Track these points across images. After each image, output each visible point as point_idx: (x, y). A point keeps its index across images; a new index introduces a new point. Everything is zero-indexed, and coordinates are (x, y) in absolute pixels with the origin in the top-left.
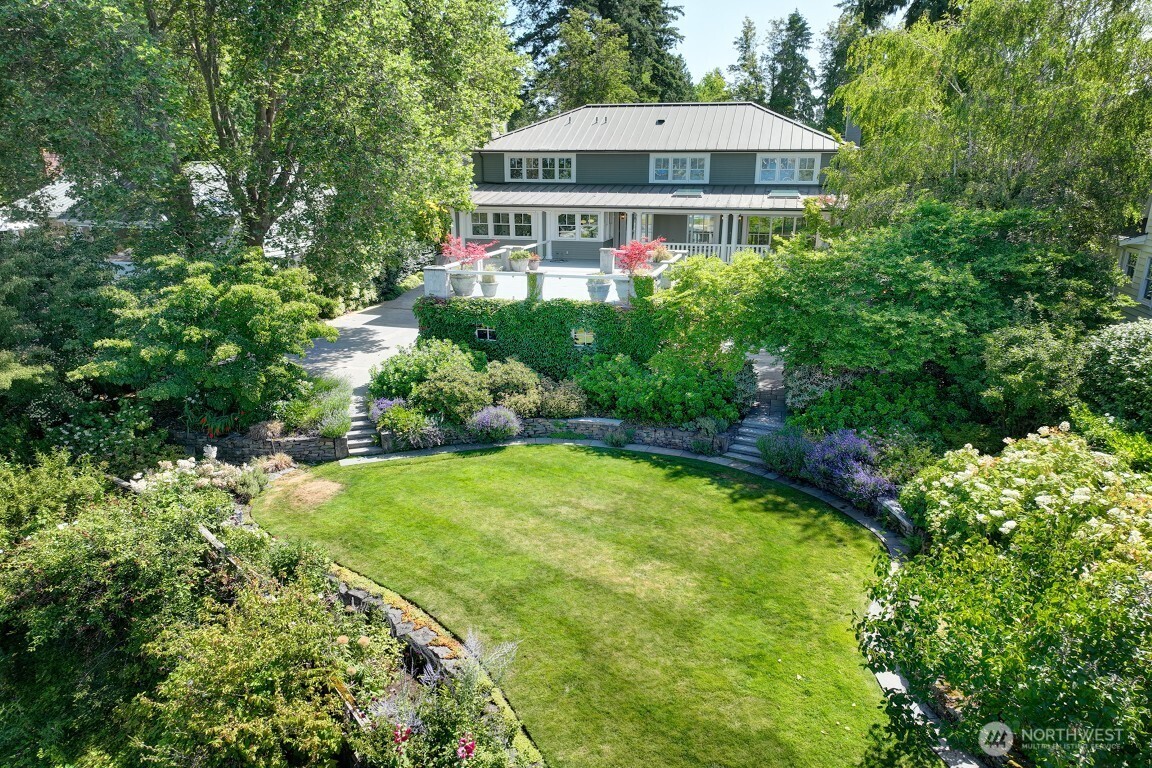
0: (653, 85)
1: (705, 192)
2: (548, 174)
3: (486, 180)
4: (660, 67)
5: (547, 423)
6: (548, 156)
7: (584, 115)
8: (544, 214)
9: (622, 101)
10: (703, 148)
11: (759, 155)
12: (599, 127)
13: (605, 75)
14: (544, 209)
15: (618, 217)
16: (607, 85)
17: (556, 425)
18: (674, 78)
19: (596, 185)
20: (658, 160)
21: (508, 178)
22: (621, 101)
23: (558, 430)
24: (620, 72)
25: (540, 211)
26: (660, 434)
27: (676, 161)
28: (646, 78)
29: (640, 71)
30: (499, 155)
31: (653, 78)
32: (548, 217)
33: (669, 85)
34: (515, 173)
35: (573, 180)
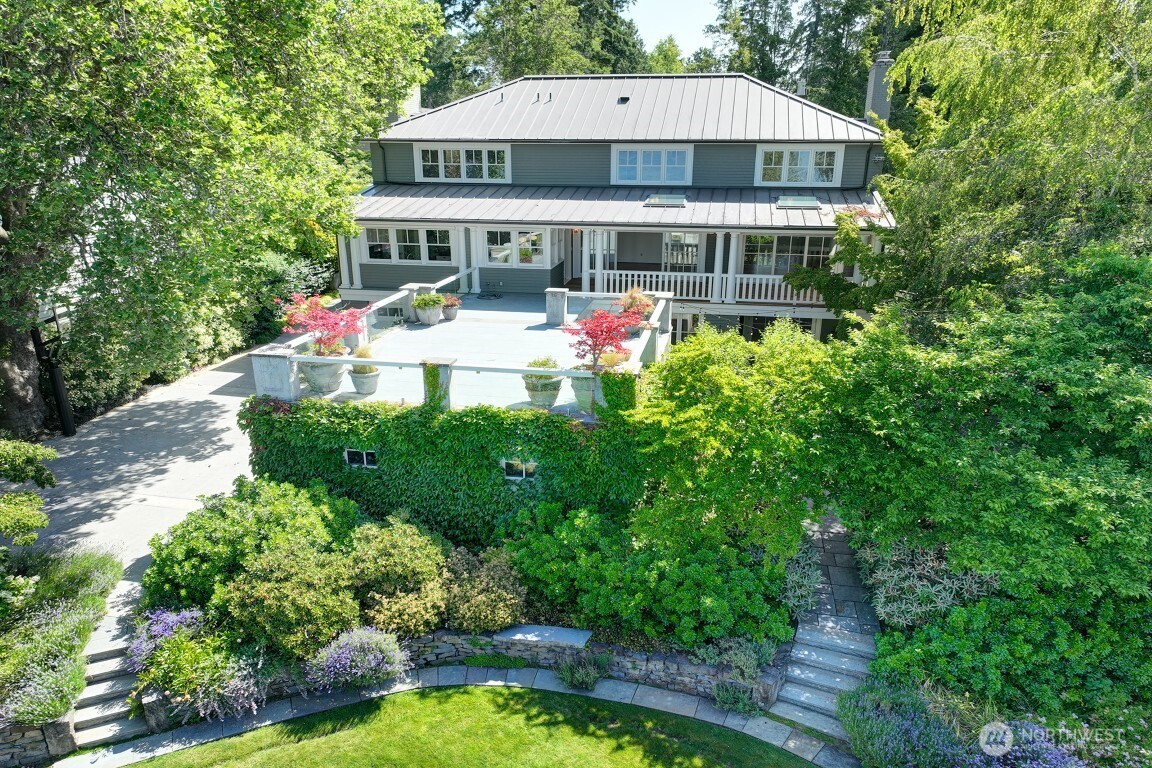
0: (604, 52)
1: (690, 199)
2: (474, 172)
3: (390, 179)
4: (612, 32)
5: (459, 640)
6: (473, 147)
7: (523, 89)
8: (467, 231)
9: (570, 73)
10: (685, 138)
11: (760, 147)
12: (541, 106)
13: (548, 38)
14: (467, 225)
15: (570, 236)
16: (552, 50)
17: (474, 644)
18: (627, 45)
19: (539, 187)
20: (622, 153)
21: (419, 177)
22: (569, 71)
23: (478, 651)
24: (567, 33)
25: (461, 227)
26: (657, 666)
27: (646, 154)
28: (596, 44)
29: (589, 36)
30: (406, 145)
31: (604, 45)
32: (472, 234)
33: (621, 53)
34: (430, 171)
35: (508, 180)
